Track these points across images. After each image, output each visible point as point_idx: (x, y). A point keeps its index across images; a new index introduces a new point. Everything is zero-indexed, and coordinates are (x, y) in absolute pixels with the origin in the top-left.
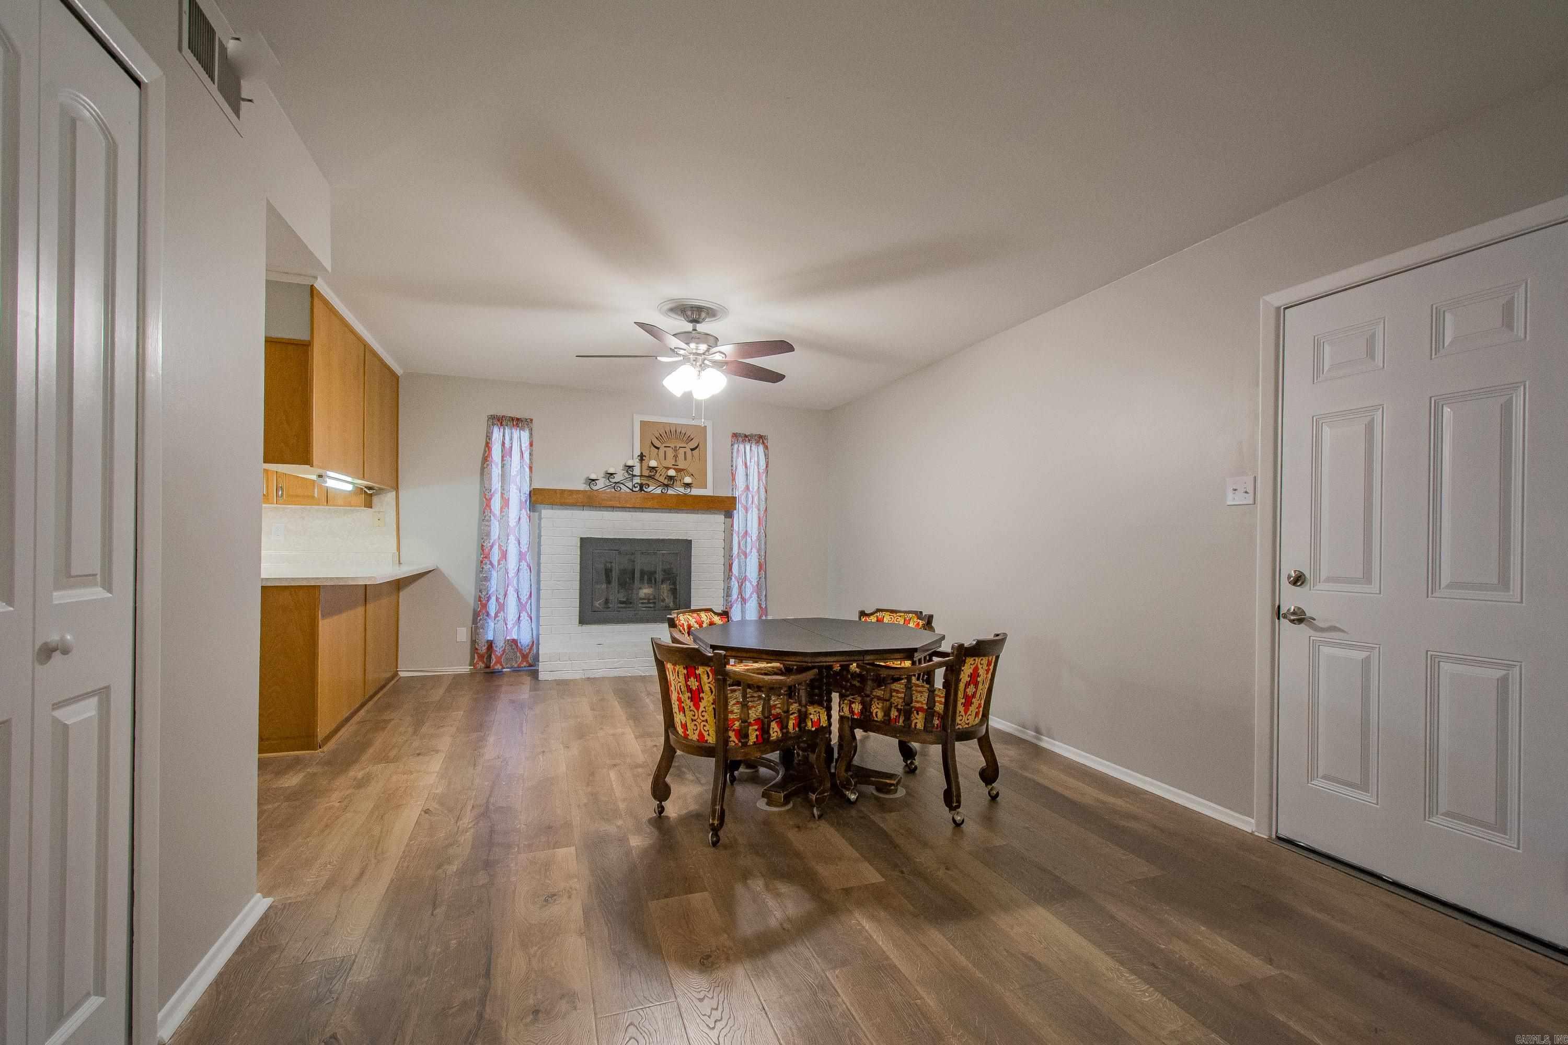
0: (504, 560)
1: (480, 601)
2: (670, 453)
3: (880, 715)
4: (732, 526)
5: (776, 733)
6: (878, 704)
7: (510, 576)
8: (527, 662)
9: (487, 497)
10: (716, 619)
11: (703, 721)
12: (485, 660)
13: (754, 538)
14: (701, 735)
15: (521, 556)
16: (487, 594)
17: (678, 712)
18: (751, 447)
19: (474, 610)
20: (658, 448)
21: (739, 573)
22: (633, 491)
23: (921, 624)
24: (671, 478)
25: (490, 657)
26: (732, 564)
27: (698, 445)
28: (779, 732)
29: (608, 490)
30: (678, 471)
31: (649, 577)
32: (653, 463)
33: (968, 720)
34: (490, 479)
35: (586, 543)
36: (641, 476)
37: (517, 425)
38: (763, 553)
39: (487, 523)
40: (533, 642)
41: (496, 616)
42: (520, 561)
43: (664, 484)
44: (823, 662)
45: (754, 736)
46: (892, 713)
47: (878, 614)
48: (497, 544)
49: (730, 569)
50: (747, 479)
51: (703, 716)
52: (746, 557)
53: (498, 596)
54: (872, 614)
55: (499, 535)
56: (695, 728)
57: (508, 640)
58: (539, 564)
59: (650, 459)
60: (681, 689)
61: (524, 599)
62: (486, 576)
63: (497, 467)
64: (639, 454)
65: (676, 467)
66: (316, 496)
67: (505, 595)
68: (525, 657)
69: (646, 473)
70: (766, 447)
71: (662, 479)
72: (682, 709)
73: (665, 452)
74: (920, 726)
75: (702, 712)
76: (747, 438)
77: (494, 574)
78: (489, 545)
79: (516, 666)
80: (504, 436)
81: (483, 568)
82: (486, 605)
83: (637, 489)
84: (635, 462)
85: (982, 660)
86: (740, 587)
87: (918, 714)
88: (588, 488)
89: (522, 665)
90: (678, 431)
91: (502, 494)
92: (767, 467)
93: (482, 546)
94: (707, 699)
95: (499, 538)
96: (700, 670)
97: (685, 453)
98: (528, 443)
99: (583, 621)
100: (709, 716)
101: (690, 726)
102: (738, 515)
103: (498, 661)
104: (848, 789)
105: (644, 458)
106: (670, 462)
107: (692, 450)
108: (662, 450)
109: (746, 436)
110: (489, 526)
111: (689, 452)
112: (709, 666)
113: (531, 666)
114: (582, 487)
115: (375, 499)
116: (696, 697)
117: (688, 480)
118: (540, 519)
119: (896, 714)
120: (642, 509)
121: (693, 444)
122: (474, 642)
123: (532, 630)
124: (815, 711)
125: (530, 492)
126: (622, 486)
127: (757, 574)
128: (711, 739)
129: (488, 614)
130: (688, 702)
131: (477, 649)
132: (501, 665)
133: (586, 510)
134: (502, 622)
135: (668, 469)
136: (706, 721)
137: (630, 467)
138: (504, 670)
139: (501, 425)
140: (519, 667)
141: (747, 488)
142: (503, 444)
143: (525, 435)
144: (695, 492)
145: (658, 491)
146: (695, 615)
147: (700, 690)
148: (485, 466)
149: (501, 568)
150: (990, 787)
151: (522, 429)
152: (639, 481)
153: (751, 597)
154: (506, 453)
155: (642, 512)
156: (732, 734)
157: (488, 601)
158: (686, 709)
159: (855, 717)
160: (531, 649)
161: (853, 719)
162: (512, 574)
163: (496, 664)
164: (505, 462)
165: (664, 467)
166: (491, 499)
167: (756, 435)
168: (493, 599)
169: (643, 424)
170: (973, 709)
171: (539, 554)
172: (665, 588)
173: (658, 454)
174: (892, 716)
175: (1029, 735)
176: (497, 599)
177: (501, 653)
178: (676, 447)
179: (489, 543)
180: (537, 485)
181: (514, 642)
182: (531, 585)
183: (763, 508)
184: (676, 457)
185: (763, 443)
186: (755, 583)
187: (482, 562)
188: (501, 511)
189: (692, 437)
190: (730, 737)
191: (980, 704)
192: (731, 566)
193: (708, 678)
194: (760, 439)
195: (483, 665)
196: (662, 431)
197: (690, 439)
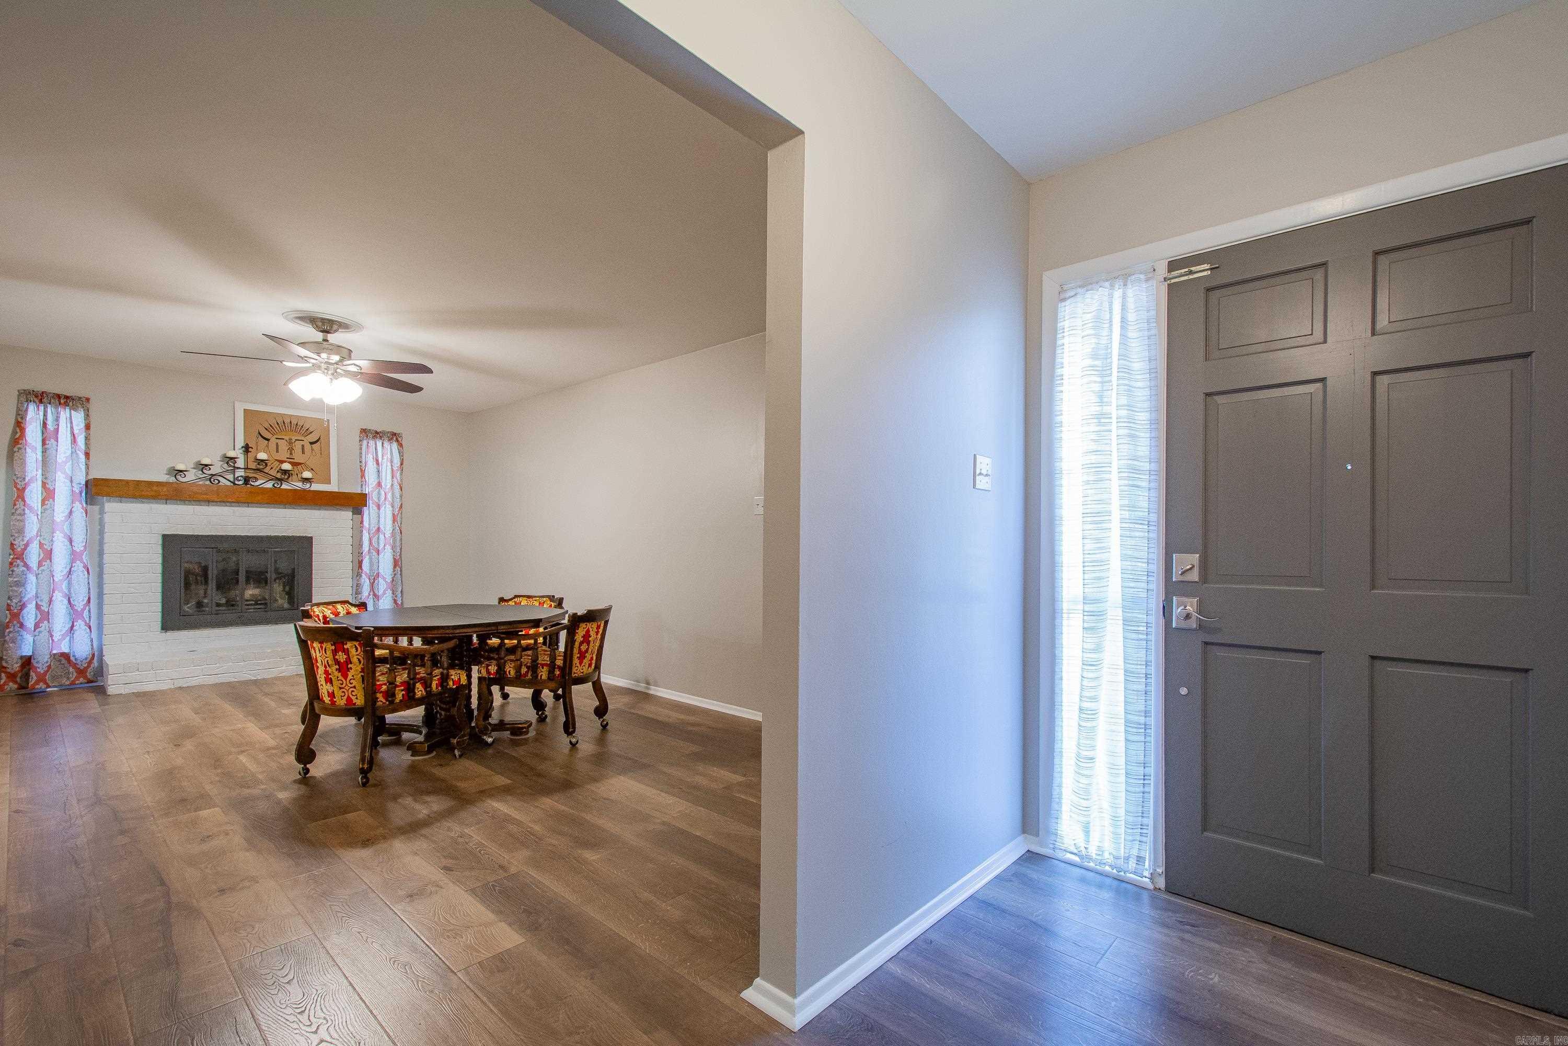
0: (48, 561)
1: (9, 609)
2: (283, 445)
3: (513, 673)
4: (362, 522)
5: (420, 692)
6: (511, 664)
7: (56, 579)
8: (85, 677)
9: (19, 487)
10: (354, 610)
11: (351, 687)
12: (18, 680)
13: (388, 534)
14: (349, 699)
15: (74, 556)
16: (20, 601)
17: (324, 684)
18: (383, 443)
20: (268, 440)
21: (371, 570)
22: (235, 484)
23: (553, 605)
24: (285, 472)
25: (27, 676)
26: (362, 561)
27: (319, 438)
28: (424, 691)
29: (200, 483)
30: (294, 464)
31: (258, 578)
32: (262, 456)
33: (582, 669)
34: (23, 463)
35: (171, 543)
36: (246, 468)
37: (66, 404)
38: (398, 550)
39: (19, 518)
40: (93, 655)
41: (37, 626)
42: (73, 561)
43: (277, 478)
44: (462, 633)
45: (400, 696)
46: (522, 670)
47: (516, 600)
49: (360, 567)
50: (379, 476)
51: (351, 684)
52: (378, 554)
53: (39, 603)
54: (511, 600)
55: (39, 530)
56: (343, 694)
57: (55, 655)
58: (101, 566)
59: (258, 451)
60: (328, 663)
61: (79, 604)
62: (18, 581)
63: (34, 449)
64: (243, 444)
65: (291, 460)
67: (50, 601)
68: (81, 672)
69: (253, 465)
70: (401, 445)
71: (273, 472)
72: (329, 680)
73: (277, 444)
74: (544, 677)
75: (351, 679)
76: (377, 435)
77: (32, 578)
78: (22, 543)
79: (68, 683)
80: (45, 415)
81: (13, 571)
82: (19, 614)
83: (241, 483)
84: (238, 453)
85: (592, 624)
86: (372, 585)
87: (543, 668)
88: (172, 479)
89: (77, 682)
90: (294, 422)
91: (44, 485)
92: (402, 464)
93: (12, 544)
94: (356, 670)
96: (348, 645)
97: (303, 446)
98: (82, 425)
99: (165, 627)
100: (358, 682)
101: (338, 693)
102: (369, 513)
103: (41, 678)
104: (486, 734)
105: (250, 449)
106: (284, 455)
107: (311, 443)
108: (273, 440)
109: (377, 433)
110: (23, 521)
111: (308, 447)
112: (357, 640)
113: (90, 681)
114: (163, 478)
116: (344, 668)
117: (307, 474)
118: (102, 512)
119: (526, 670)
120: (248, 503)
121: (313, 438)
123: (92, 640)
124: (456, 673)
125: (87, 482)
126: (220, 479)
127: (392, 570)
128: (359, 701)
129: (22, 626)
130: (336, 673)
132: (46, 683)
133: (170, 504)
134: (45, 634)
135: (282, 462)
136: (355, 687)
137: (231, 458)
138: (48, 690)
139: (41, 402)
140: (71, 684)
141: (379, 484)
142: (45, 425)
143: (78, 417)
144: (315, 487)
145: (269, 485)
146: (331, 607)
147: (349, 661)
148: (16, 449)
150: (601, 720)
151: (74, 408)
152: (243, 474)
153: (384, 593)
154: (48, 436)
155: (248, 506)
156: (379, 696)
157: (21, 610)
158: (333, 680)
159: (492, 676)
160: (90, 662)
161: (489, 679)
162: (59, 574)
163: (37, 682)
164: (47, 446)
165: (276, 460)
166: (24, 489)
167: (388, 432)
169: (246, 411)
170: (586, 661)
171: (101, 553)
172: (278, 588)
173: (267, 446)
174: (522, 672)
175: (641, 687)
176: (38, 607)
178: (290, 439)
179: (23, 540)
180: (96, 474)
181: (66, 656)
182: (89, 589)
183: (397, 505)
184: (291, 450)
185: (397, 440)
186: (389, 579)
187: (11, 564)
188: (43, 503)
189: (311, 430)
190: (378, 698)
191: (592, 658)
192: (360, 563)
193: (357, 651)
194: (394, 437)
195: (16, 686)
196: (273, 422)
197: (308, 432)
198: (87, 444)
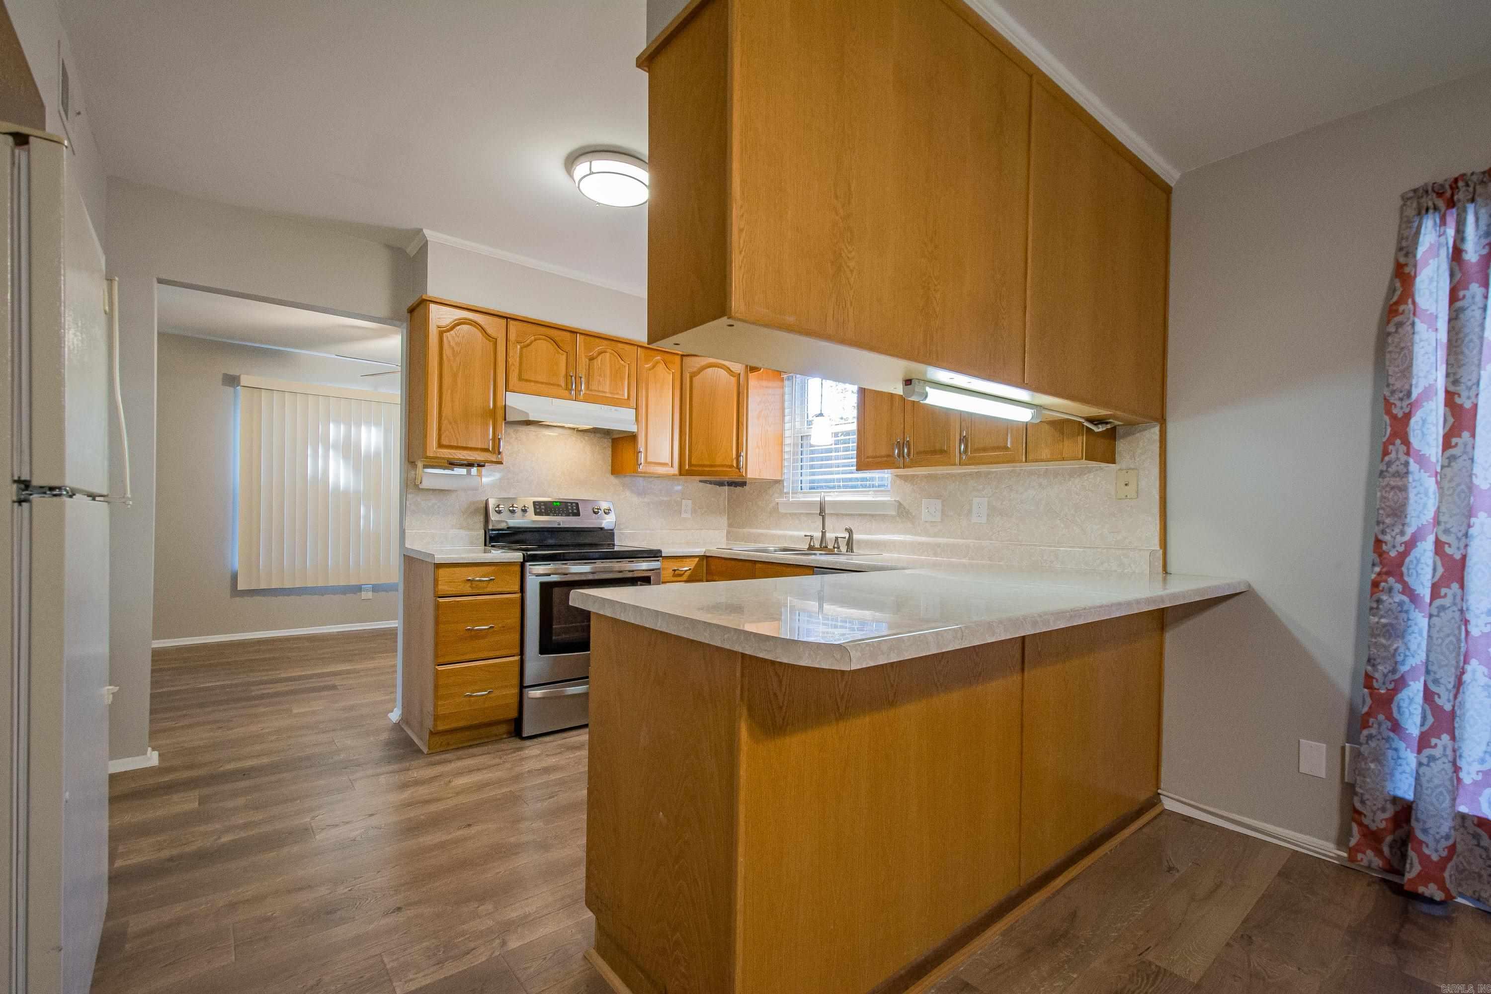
19: (1352, 710)
48: (1431, 538)
66: (1009, 445)
95: (1437, 522)
115: (1121, 446)
122: (1349, 789)
131: (1360, 813)
149: (1442, 608)
168: (1415, 689)
177: (1445, 854)
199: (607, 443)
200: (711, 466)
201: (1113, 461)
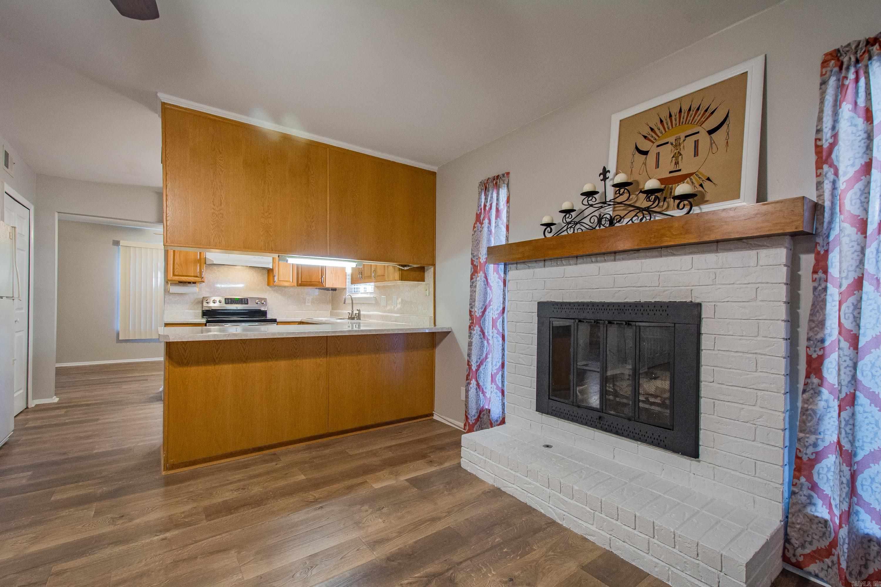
1: (468, 364)
2: (667, 152)
9: (475, 263)
15: (493, 323)
20: (645, 153)
27: (727, 116)
37: (499, 184)
39: (474, 289)
42: (492, 328)
57: (483, 410)
62: (472, 342)
65: (674, 174)
73: (658, 154)
80: (487, 199)
81: (470, 333)
93: (470, 312)
97: (696, 143)
98: (506, 198)
99: (540, 410)
106: (665, 169)
107: (711, 132)
108: (653, 151)
111: (704, 139)
115: (425, 275)
118: (508, 282)
121: (715, 120)
133: (546, 265)
137: (589, 194)
142: (485, 207)
143: (503, 192)
151: (502, 185)
154: (485, 216)
164: (483, 226)
169: (622, 123)
173: (645, 164)
178: (678, 139)
179: (475, 308)
181: (486, 411)
184: (677, 156)
187: (470, 327)
189: (715, 105)
196: (654, 122)
197: (707, 114)
198: (508, 217)
199: (266, 272)
200: (311, 282)
201: (424, 281)
